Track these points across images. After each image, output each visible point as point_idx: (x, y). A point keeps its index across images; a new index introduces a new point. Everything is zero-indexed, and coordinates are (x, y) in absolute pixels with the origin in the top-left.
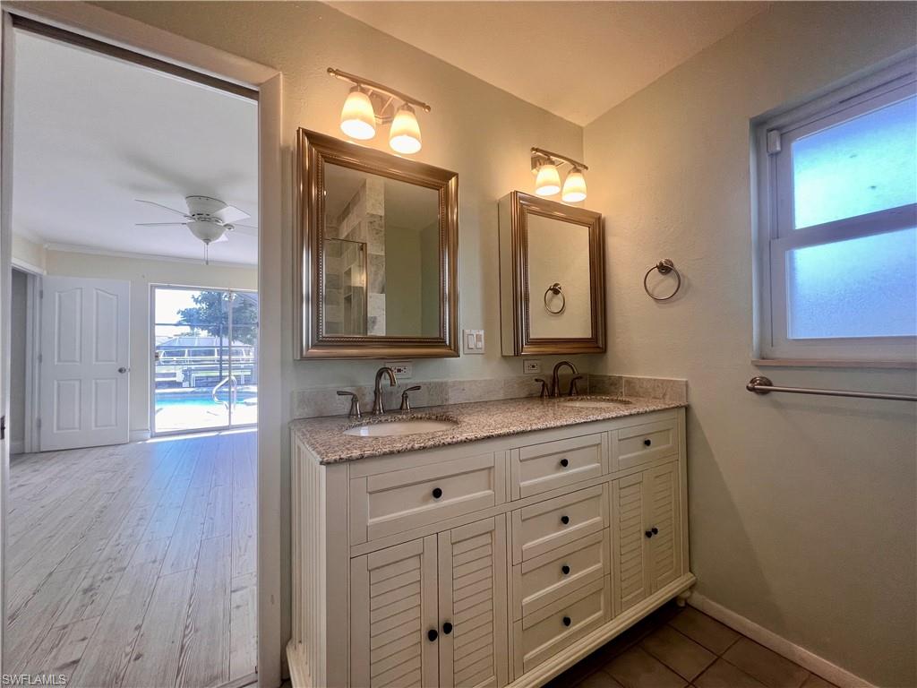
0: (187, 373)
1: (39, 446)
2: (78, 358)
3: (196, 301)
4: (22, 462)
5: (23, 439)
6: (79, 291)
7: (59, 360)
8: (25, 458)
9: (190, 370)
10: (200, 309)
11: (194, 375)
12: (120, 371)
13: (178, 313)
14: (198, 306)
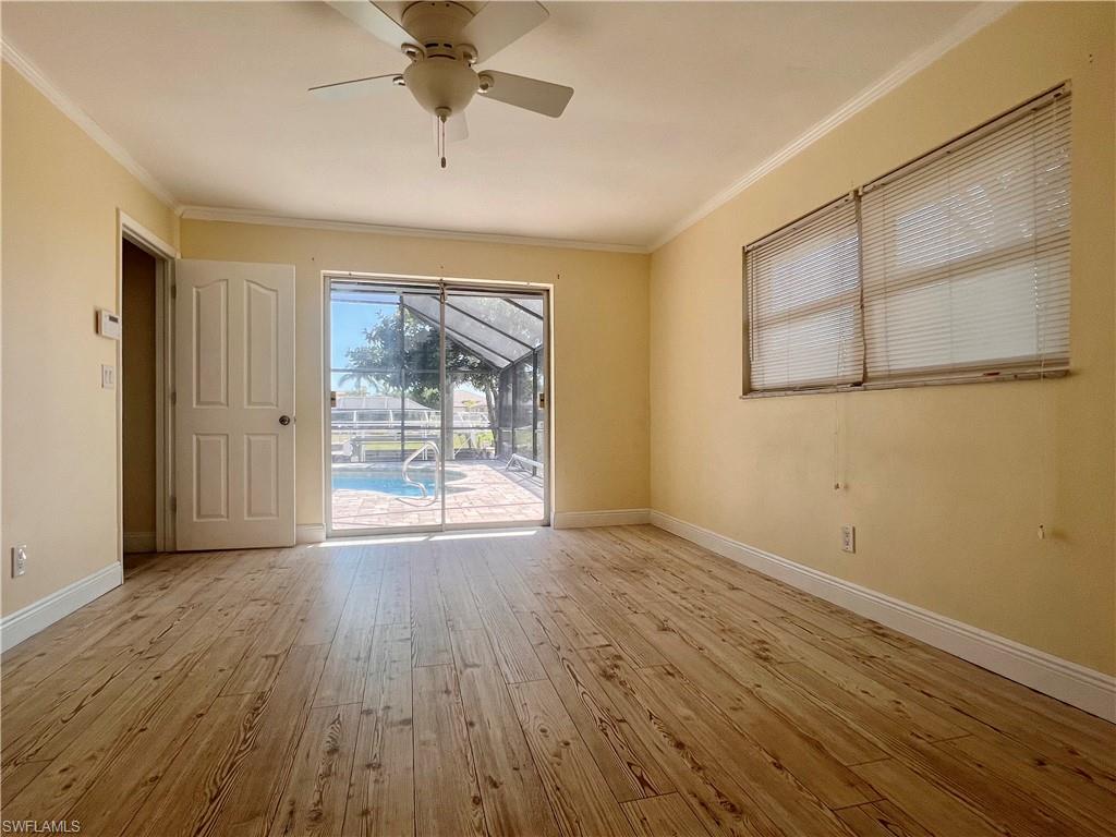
0: (356, 443)
1: (175, 543)
2: (223, 400)
3: (370, 338)
4: (149, 568)
5: (154, 528)
6: (223, 286)
7: (198, 402)
8: (156, 560)
9: (359, 440)
10: (374, 348)
11: (365, 448)
12: (283, 420)
13: (347, 356)
14: (372, 345)
